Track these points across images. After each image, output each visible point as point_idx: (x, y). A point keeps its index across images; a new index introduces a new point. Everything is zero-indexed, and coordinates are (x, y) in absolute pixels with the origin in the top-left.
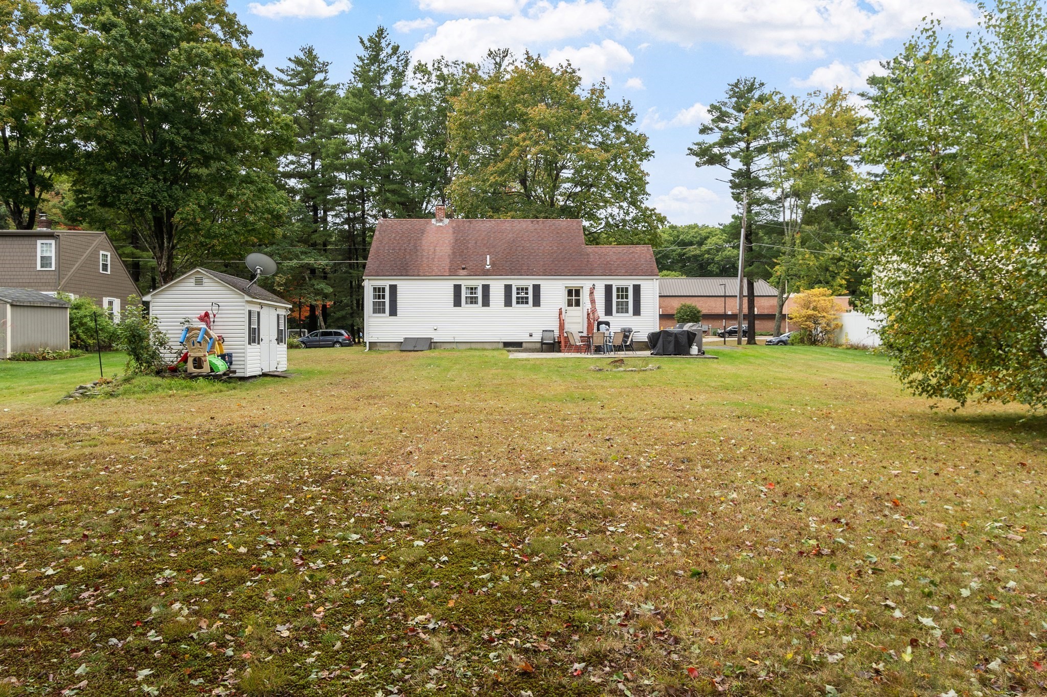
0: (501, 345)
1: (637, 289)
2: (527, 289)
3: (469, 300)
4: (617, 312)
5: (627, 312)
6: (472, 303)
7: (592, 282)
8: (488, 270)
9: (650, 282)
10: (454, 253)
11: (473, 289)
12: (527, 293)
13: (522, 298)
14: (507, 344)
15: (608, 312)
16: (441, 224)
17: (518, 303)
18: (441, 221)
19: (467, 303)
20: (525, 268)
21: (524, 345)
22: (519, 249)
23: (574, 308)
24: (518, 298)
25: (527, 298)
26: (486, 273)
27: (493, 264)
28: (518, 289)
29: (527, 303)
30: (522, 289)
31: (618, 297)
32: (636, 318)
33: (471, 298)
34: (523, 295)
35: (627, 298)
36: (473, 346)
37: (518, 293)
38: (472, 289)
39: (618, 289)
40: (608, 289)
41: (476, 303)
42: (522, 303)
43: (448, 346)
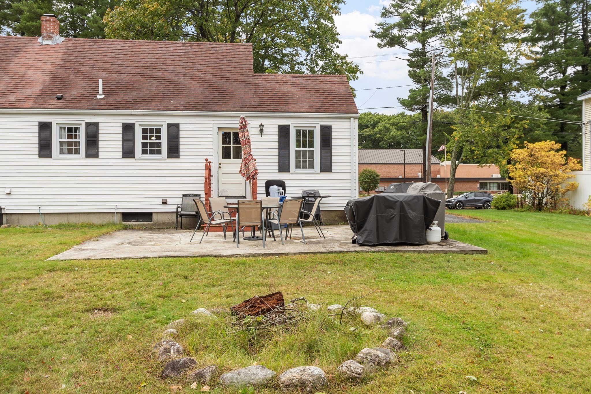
0: (118, 219)
1: (326, 131)
2: (159, 131)
3: (66, 147)
4: (297, 167)
5: (312, 166)
6: (70, 151)
7: (259, 122)
8: (99, 101)
9: (346, 122)
10: (53, 78)
11: (72, 131)
12: (158, 138)
13: (152, 145)
14: (127, 216)
15: (284, 167)
16: (50, 43)
17: (144, 152)
18: (50, 38)
19: (61, 152)
20: (157, 99)
21: (154, 217)
22: (156, 75)
23: (232, 160)
24: (144, 145)
25: (159, 145)
26: (94, 105)
27: (109, 93)
28: (144, 131)
29: (159, 152)
30: (152, 130)
31: (298, 146)
32: (326, 176)
33: (70, 144)
34: (154, 140)
35: (312, 146)
36: (73, 220)
37: (144, 138)
38: (70, 130)
39: (298, 133)
40: (284, 131)
41: (77, 152)
42: (152, 152)
43: (32, 221)
